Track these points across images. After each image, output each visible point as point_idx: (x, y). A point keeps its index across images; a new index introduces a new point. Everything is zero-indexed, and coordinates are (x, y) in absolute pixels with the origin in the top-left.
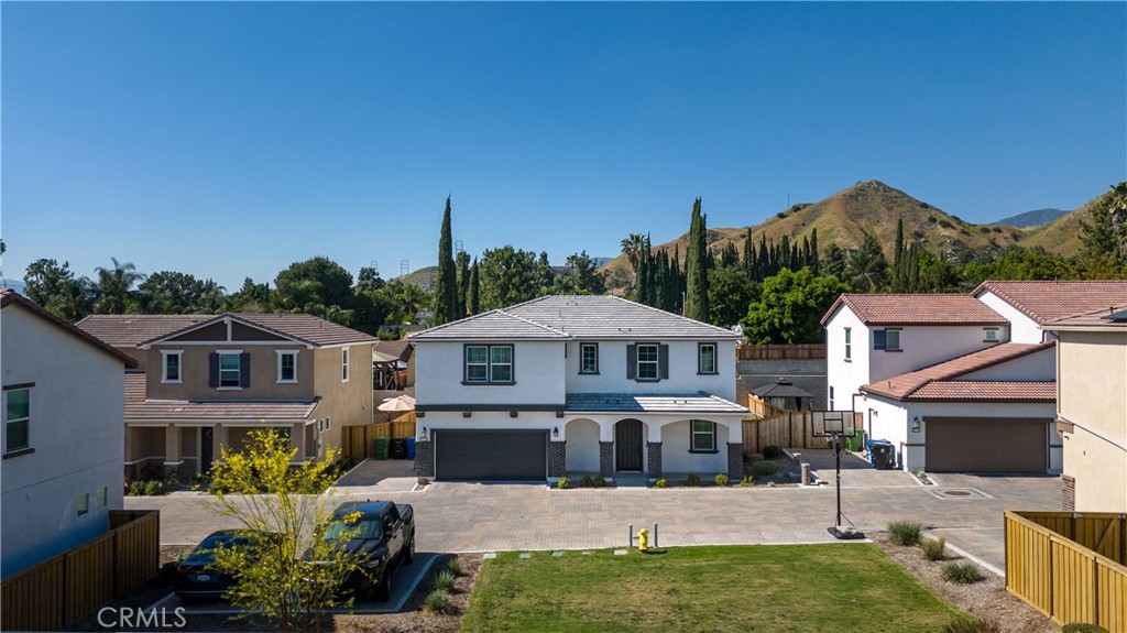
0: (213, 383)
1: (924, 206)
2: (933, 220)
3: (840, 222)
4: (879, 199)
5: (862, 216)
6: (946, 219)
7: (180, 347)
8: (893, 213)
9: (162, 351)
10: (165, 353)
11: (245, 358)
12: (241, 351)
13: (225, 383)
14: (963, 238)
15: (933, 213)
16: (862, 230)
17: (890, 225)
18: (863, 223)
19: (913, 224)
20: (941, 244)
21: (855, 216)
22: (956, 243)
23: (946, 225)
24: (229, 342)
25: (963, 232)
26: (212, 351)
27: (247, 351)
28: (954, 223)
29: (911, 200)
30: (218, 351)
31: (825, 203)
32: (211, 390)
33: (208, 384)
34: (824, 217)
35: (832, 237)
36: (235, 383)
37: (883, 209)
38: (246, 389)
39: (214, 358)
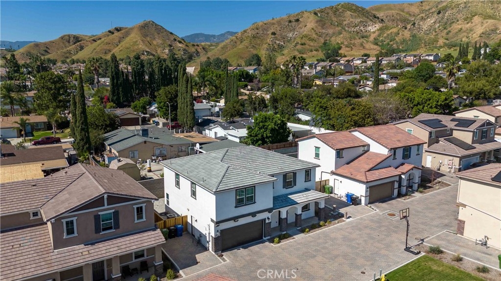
0: (97, 230)
1: (171, 33)
2: (175, 40)
3: (139, 38)
4: (154, 29)
5: (147, 36)
6: (179, 39)
7: (74, 216)
8: (160, 35)
9: (62, 220)
10: (64, 221)
11: (116, 214)
12: (113, 211)
13: (104, 230)
14: (187, 48)
15: (175, 37)
16: (148, 42)
17: (159, 41)
18: (148, 39)
19: (168, 41)
20: (179, 50)
21: (145, 36)
22: (184, 50)
23: (180, 42)
24: (106, 207)
25: (186, 46)
26: (95, 214)
27: (117, 209)
28: (183, 42)
29: (166, 31)
30: (99, 213)
31: (132, 29)
32: (98, 235)
33: (94, 232)
34: (132, 35)
35: (138, 45)
36: (111, 228)
37: (156, 33)
38: (117, 230)
39: (97, 218)
